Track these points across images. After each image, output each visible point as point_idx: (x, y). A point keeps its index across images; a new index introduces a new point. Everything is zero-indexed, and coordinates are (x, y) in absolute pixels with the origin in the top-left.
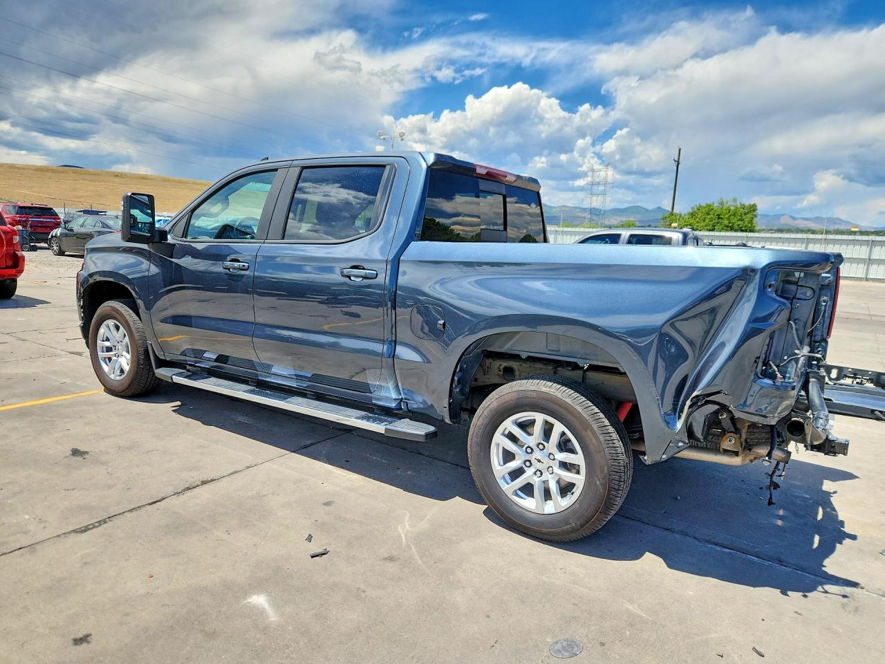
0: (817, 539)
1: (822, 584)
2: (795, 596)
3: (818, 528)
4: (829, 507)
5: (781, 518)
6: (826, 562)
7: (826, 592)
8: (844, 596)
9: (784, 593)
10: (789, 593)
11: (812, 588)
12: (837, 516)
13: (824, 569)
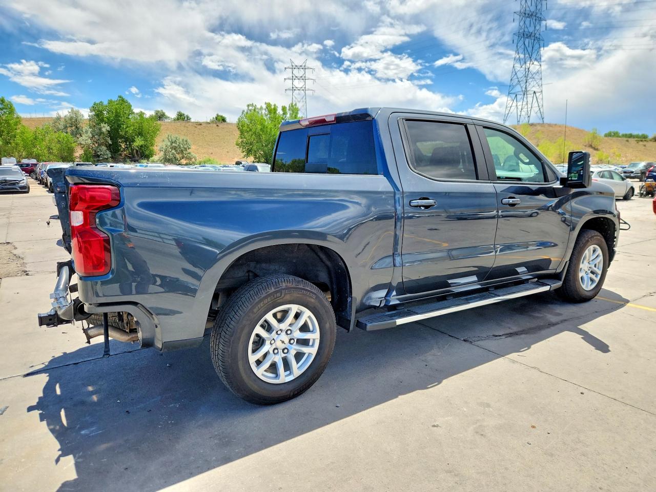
0: (58, 392)
1: (46, 366)
2: (58, 354)
3: (60, 402)
4: (57, 431)
5: (92, 393)
6: (48, 378)
7: (43, 364)
8: (32, 366)
9: (65, 354)
10: (62, 354)
11: (51, 362)
12: (48, 425)
13: (48, 374)
